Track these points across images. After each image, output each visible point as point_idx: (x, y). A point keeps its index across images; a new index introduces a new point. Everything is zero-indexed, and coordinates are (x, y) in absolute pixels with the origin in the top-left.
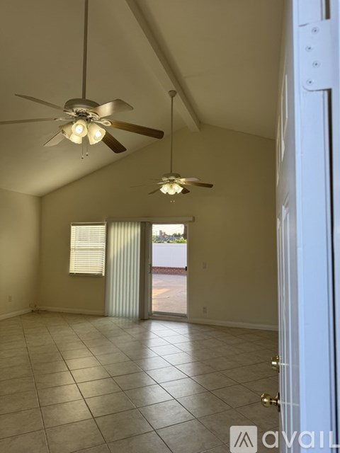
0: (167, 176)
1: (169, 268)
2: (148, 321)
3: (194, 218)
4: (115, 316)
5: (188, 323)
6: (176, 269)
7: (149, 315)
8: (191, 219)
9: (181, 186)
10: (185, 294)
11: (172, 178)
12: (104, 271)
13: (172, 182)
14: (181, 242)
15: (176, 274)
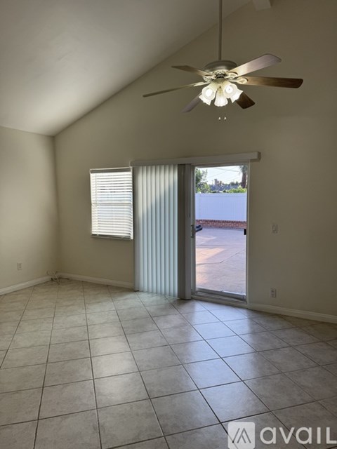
0: (212, 67)
1: (223, 222)
2: (191, 303)
3: (259, 154)
4: (148, 292)
5: (247, 309)
6: (233, 222)
7: (193, 294)
8: (255, 156)
9: (240, 87)
10: (244, 256)
11: (222, 70)
12: (132, 233)
13: (221, 78)
14: (238, 192)
15: (232, 228)
